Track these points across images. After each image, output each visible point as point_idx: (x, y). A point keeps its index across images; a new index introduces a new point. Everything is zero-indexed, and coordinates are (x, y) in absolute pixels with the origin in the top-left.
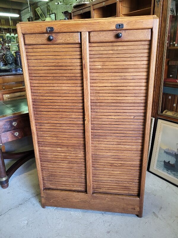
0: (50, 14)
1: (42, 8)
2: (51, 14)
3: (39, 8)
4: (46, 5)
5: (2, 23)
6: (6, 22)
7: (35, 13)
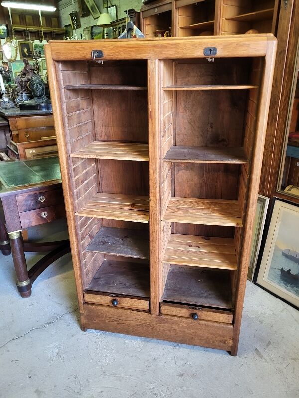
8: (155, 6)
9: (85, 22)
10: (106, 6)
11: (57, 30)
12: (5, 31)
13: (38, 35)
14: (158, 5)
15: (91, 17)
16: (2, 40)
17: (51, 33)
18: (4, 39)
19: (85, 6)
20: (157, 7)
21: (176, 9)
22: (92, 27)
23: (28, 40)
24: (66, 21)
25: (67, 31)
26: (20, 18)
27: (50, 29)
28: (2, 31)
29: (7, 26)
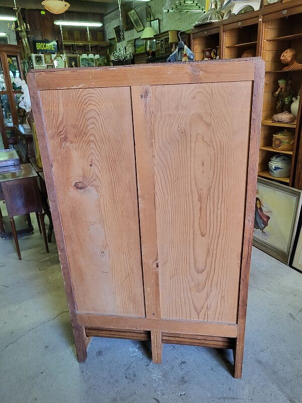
0: (151, 21)
1: (138, 10)
2: (153, 21)
3: (133, 11)
4: (145, 6)
5: (75, 36)
6: (81, 36)
7: (126, 18)
8: (204, 29)
9: (129, 35)
10: (149, 19)
11: (102, 44)
12: (56, 47)
13: (84, 49)
14: (207, 28)
15: (135, 30)
16: (52, 55)
17: (96, 46)
18: (54, 53)
19: (129, 20)
20: (206, 30)
21: (223, 32)
22: (135, 39)
23: (76, 54)
24: (111, 34)
25: (111, 44)
26: (68, 33)
27: (96, 43)
28: (53, 46)
29: (57, 42)
